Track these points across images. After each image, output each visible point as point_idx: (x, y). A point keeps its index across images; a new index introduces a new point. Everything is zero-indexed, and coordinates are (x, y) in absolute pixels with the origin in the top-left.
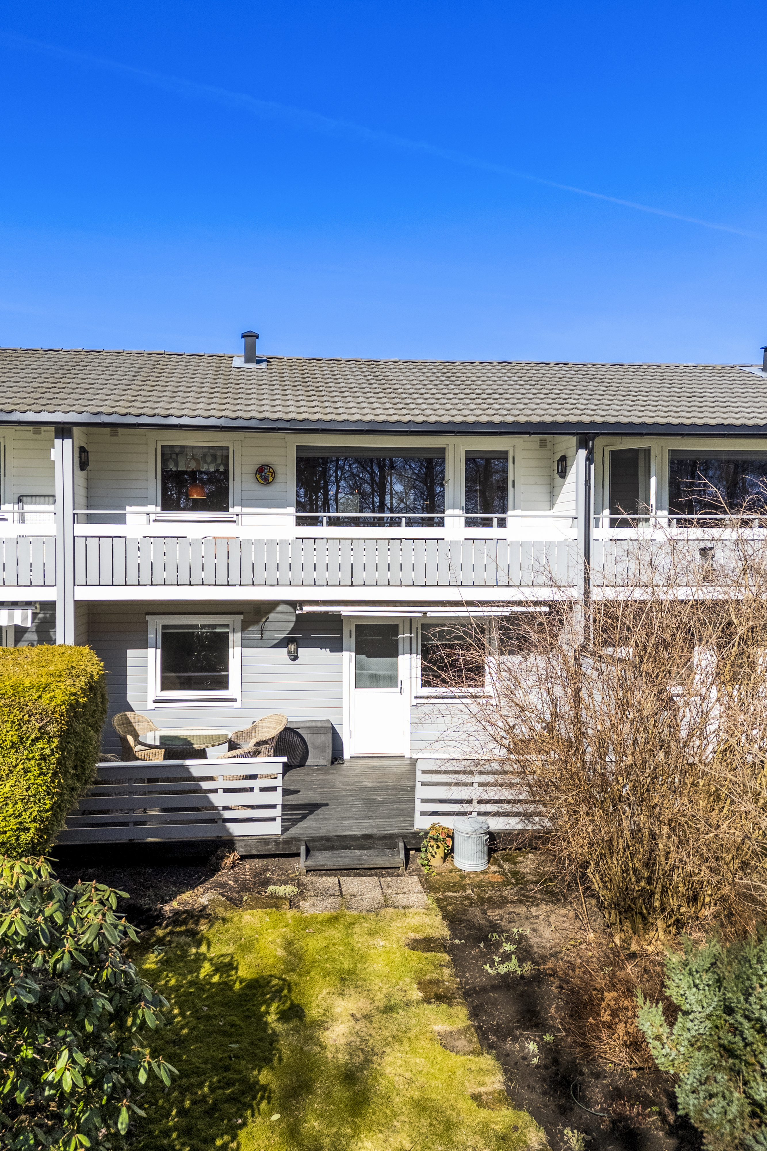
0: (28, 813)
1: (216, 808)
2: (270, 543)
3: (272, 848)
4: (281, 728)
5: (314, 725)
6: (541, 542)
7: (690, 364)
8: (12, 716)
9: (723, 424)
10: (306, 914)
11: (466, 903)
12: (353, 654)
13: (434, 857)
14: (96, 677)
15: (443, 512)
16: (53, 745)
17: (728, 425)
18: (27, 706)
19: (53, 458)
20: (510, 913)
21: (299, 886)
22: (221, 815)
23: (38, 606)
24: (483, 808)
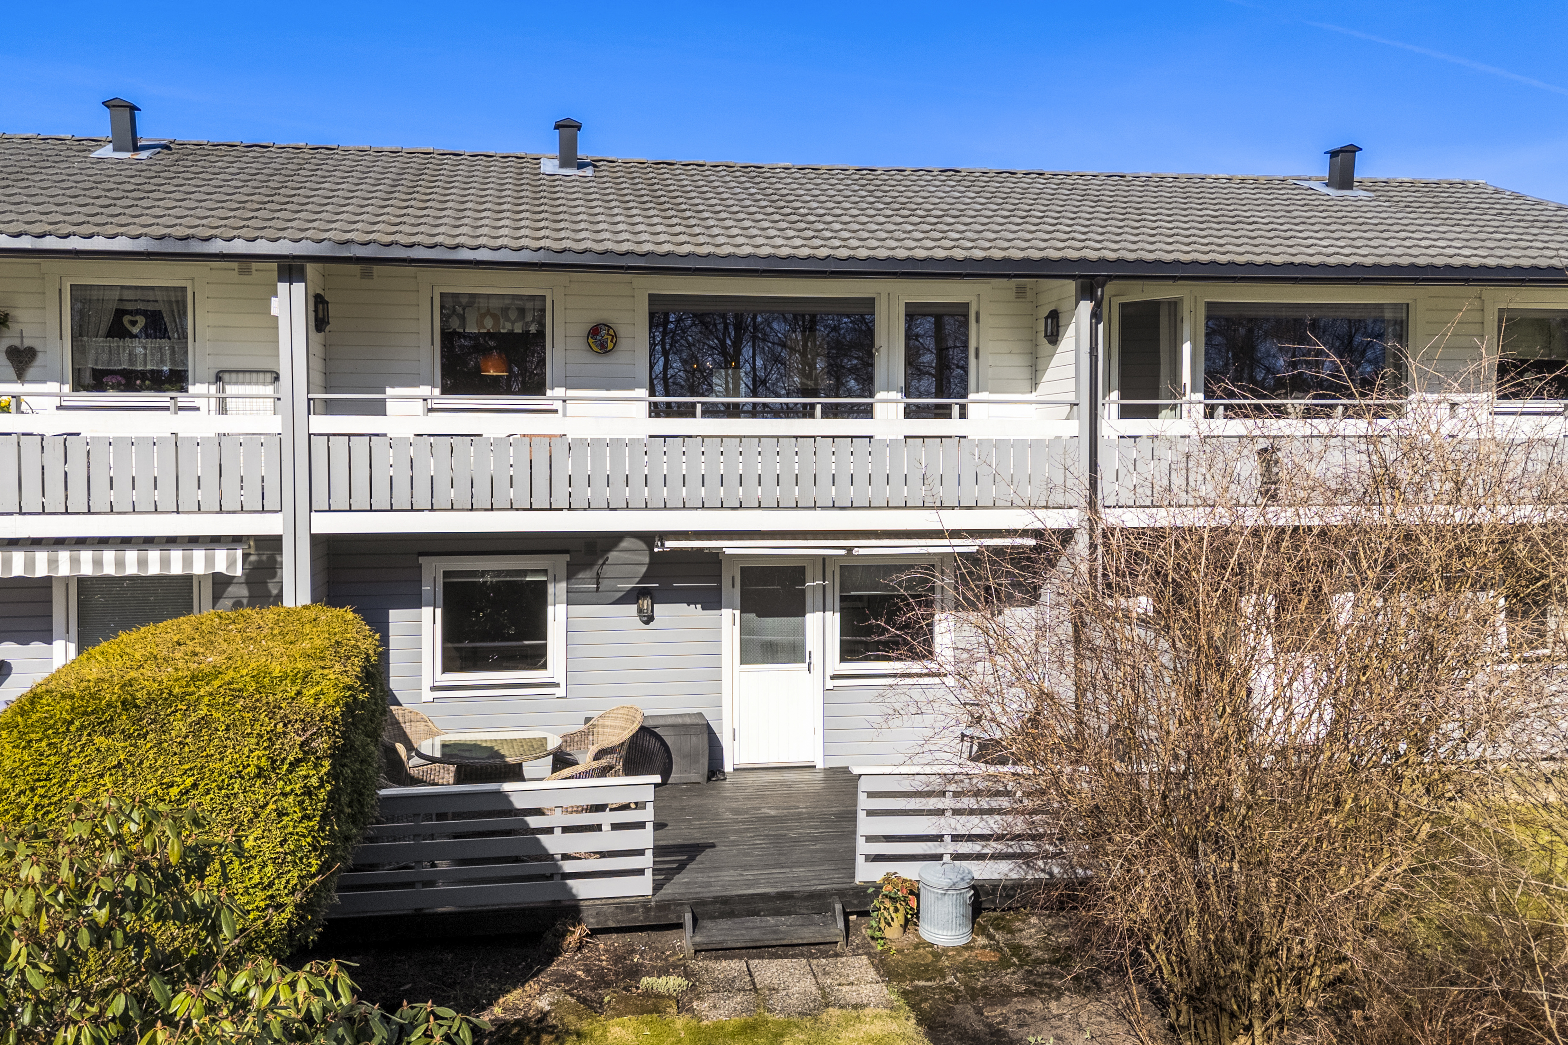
0: (283, 881)
1: (551, 857)
2: (616, 444)
3: (638, 917)
4: (635, 727)
5: (680, 721)
6: (1024, 441)
7: (1221, 176)
8: (257, 726)
9: (1292, 263)
10: (705, 1022)
11: (950, 996)
12: (737, 613)
13: (890, 925)
14: (373, 658)
15: (872, 395)
16: (324, 770)
17: (1300, 264)
18: (280, 708)
19: (274, 311)
20: (1018, 1012)
21: (687, 975)
22: (560, 867)
23: (252, 543)
24: (965, 848)
